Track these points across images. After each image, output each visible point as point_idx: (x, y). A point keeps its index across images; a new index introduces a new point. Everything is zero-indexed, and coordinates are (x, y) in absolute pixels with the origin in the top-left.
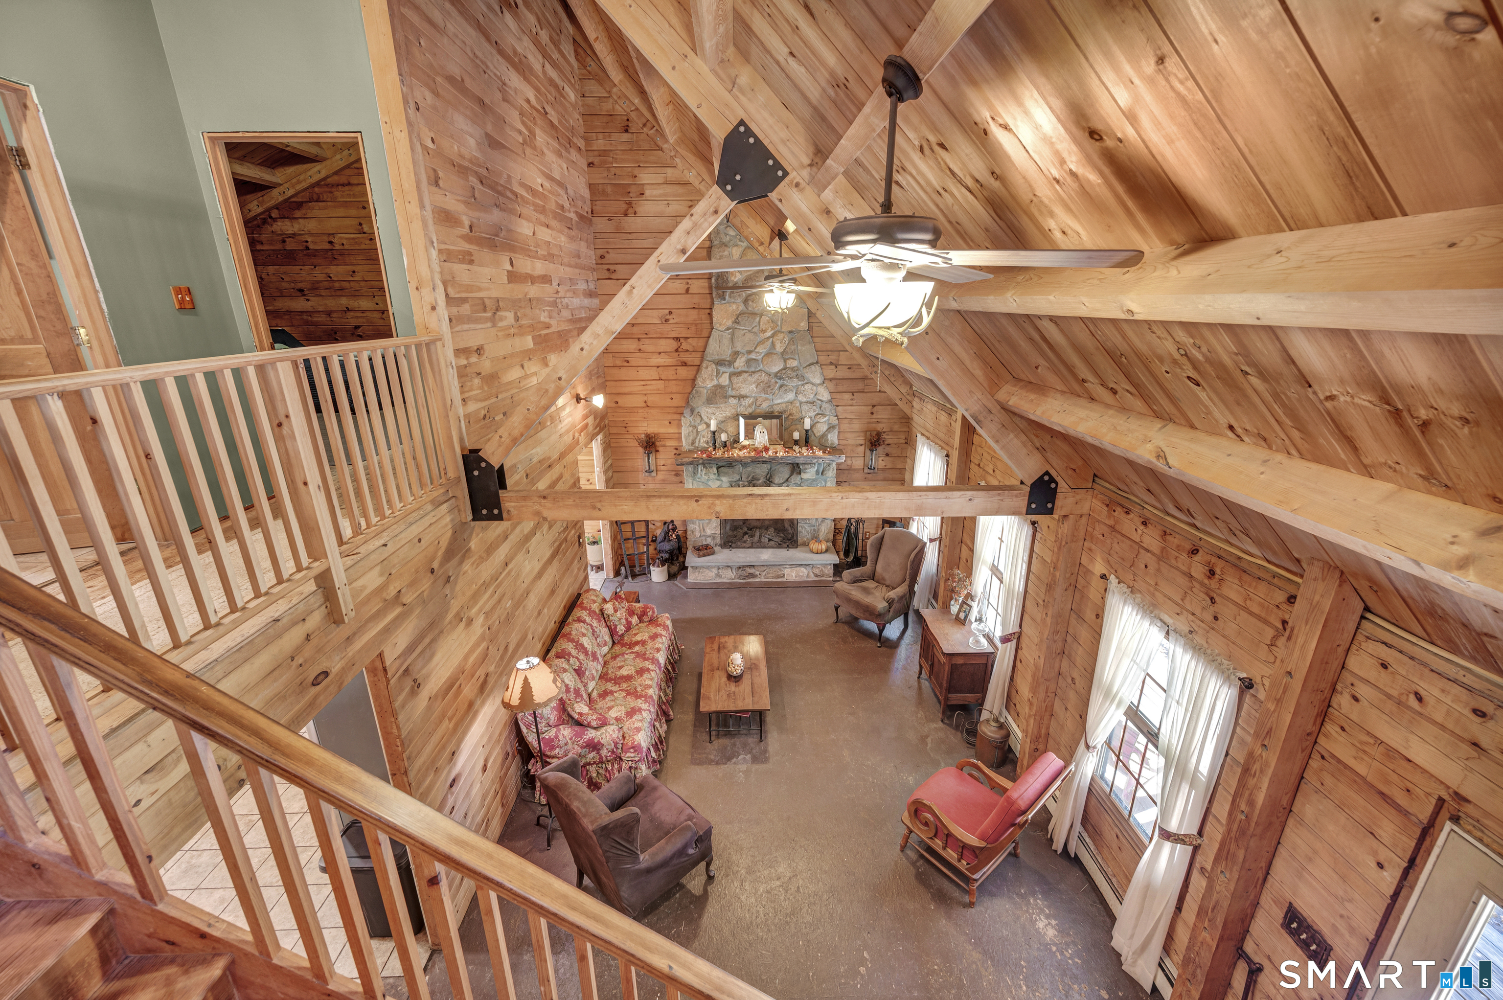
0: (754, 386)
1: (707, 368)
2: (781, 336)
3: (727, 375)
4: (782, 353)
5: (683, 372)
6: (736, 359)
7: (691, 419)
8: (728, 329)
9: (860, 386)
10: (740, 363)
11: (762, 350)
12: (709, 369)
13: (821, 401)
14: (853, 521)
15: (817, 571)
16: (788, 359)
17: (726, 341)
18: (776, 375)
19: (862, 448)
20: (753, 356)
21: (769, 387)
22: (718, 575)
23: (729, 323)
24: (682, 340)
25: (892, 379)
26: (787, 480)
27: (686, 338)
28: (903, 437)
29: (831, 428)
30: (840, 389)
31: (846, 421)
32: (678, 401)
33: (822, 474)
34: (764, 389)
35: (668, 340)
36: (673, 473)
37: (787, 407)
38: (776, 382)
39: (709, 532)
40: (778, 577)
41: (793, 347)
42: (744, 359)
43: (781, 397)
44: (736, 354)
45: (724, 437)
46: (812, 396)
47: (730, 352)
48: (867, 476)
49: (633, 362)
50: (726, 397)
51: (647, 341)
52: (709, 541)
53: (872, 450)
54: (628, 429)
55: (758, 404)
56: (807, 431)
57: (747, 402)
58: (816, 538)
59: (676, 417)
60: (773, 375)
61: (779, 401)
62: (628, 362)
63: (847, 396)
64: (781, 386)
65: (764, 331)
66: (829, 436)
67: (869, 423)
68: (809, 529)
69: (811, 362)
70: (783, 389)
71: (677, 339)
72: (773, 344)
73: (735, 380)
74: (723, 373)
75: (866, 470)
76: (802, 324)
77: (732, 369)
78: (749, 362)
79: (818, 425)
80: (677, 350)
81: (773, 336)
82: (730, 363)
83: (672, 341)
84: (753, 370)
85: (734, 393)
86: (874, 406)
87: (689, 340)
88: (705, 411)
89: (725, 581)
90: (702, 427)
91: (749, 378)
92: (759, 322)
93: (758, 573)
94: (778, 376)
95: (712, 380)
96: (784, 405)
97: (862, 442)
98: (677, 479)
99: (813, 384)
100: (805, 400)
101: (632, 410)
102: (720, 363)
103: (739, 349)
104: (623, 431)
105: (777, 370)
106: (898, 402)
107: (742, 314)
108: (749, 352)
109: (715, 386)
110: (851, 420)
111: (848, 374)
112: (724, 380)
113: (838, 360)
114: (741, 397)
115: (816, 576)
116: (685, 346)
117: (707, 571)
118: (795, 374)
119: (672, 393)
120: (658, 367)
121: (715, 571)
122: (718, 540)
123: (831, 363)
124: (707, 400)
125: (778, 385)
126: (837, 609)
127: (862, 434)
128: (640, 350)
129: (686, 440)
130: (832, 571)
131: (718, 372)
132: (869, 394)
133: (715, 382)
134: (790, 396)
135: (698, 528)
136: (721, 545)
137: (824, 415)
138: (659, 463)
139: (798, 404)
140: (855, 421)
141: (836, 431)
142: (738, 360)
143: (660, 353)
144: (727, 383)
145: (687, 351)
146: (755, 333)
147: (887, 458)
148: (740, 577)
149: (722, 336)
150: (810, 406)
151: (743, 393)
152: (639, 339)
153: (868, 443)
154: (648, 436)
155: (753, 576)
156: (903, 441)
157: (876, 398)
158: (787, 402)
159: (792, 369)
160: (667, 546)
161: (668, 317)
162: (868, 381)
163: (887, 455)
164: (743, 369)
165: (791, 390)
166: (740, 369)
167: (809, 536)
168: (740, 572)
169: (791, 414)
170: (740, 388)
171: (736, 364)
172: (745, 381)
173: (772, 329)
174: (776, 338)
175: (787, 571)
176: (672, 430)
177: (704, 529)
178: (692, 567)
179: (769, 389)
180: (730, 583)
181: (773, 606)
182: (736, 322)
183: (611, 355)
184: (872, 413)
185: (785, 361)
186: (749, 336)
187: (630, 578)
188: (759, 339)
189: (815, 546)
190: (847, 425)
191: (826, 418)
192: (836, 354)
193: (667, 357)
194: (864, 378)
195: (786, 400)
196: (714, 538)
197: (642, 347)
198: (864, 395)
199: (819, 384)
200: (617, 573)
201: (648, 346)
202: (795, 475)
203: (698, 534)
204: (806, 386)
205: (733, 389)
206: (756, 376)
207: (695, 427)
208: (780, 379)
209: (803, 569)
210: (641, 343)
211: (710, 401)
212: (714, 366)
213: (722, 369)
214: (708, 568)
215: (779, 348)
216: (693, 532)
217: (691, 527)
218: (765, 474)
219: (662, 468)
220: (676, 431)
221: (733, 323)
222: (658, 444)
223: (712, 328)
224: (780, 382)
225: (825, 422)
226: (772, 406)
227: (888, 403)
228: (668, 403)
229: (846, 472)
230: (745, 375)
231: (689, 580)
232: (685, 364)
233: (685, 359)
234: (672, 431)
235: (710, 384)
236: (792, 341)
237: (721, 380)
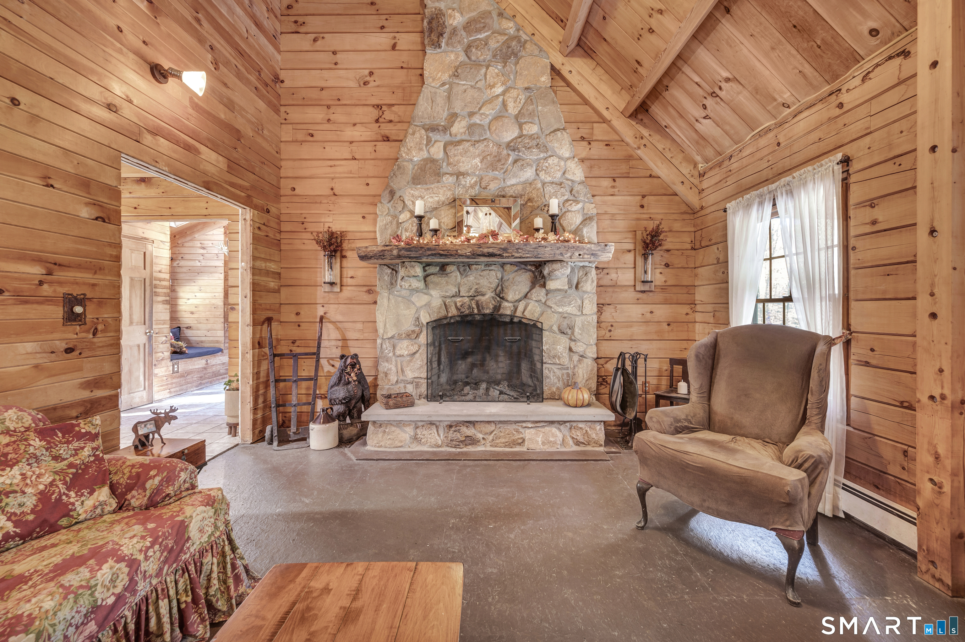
0: (477, 161)
1: (413, 134)
2: (514, 93)
3: (442, 144)
4: (516, 117)
5: (384, 149)
6: (453, 122)
7: (389, 205)
8: (443, 84)
9: (623, 168)
10: (459, 128)
11: (489, 111)
12: (417, 135)
13: (572, 181)
14: (627, 356)
15: (579, 436)
16: (525, 123)
17: (440, 101)
18: (508, 145)
19: (630, 257)
20: (476, 119)
21: (499, 160)
22: (415, 438)
23: (446, 77)
24: (384, 108)
25: (669, 155)
26: (526, 296)
27: (391, 105)
28: (689, 240)
29: (587, 220)
30: (596, 172)
31: (607, 217)
32: (376, 186)
33: (577, 287)
34: (492, 165)
35: (366, 109)
36: (365, 289)
37: (524, 189)
38: (509, 155)
39: (410, 375)
40: (515, 443)
41: (531, 108)
42: (464, 123)
43: (515, 176)
44: (453, 116)
45: (433, 224)
46: (559, 174)
47: (445, 114)
48: (640, 295)
49: (318, 136)
50: (438, 175)
51: (339, 110)
52: (410, 389)
53: (645, 257)
54: (306, 225)
55: (483, 184)
56: (553, 216)
57: (469, 181)
58: (571, 384)
59: (371, 209)
60: (504, 146)
61: (513, 181)
62: (312, 136)
63: (606, 183)
64: (515, 161)
65: (492, 86)
66: (585, 230)
67: (638, 219)
68: (559, 373)
69: (555, 127)
70: (519, 164)
71: (379, 107)
72: (504, 104)
73: (452, 151)
74: (435, 141)
75: (639, 287)
76: (543, 79)
77: (447, 138)
78: (471, 127)
79: (569, 215)
80: (377, 121)
81: (504, 93)
82: (445, 129)
83: (371, 109)
84: (477, 138)
85: (450, 169)
86: (644, 197)
87: (394, 108)
88: (408, 193)
89: (425, 448)
90: (404, 216)
91: (471, 149)
92: (486, 74)
93: (480, 436)
94: (511, 146)
95: (421, 149)
96: (520, 188)
97: (631, 246)
98: (367, 298)
99: (560, 158)
100: (549, 179)
101: (315, 200)
102: (433, 128)
103: (457, 110)
104: (300, 228)
105: (509, 139)
106: (679, 189)
107: (462, 64)
108: (471, 114)
109: (424, 160)
110: (613, 217)
111: (605, 152)
112: (437, 152)
113: (592, 134)
114: (459, 175)
115: (578, 443)
116: (388, 115)
117: (398, 431)
118: (535, 143)
119: (368, 177)
120: (351, 142)
121: (410, 430)
122: (423, 389)
123: (583, 139)
124: (413, 179)
125: (511, 160)
126: (642, 493)
127: (630, 235)
128: (329, 120)
129: (381, 234)
130: (602, 437)
131: (429, 140)
132: (636, 180)
133: (425, 154)
134: (529, 174)
135: (394, 369)
136: (427, 397)
137: (577, 202)
138: (345, 275)
139: (539, 185)
140: (618, 217)
141: (594, 224)
142: (456, 125)
143: (355, 125)
144: (441, 155)
145: (391, 121)
146: (479, 89)
147: (667, 270)
148: (451, 443)
149: (435, 93)
150: (557, 188)
151: (462, 170)
152: (328, 107)
153: (640, 247)
154: (332, 235)
155: (472, 441)
156: (689, 246)
157: (646, 185)
158: (524, 183)
159: (531, 137)
160: (341, 393)
161: (368, 78)
162: (634, 162)
163: (667, 265)
164: (464, 137)
165: (528, 165)
166: (459, 138)
167: (560, 385)
168: (451, 434)
169: (530, 200)
170: (458, 162)
171: (454, 130)
172: (466, 151)
173: (503, 84)
174: (507, 95)
175: (528, 434)
176: (366, 227)
177: (402, 371)
178: (374, 422)
179: (499, 165)
180: (434, 453)
181: (503, 491)
182: (456, 75)
183: (290, 127)
184: (642, 206)
185: (521, 127)
186: (471, 93)
187: (275, 443)
188: (485, 98)
189: (570, 395)
190: (608, 222)
191: (580, 206)
192: (588, 126)
193: (364, 129)
194: (629, 158)
195: (522, 180)
196: (417, 386)
197: (332, 117)
198: (629, 179)
199: (568, 159)
200: (259, 438)
201: (339, 115)
202: (537, 288)
203: (393, 378)
204: (550, 161)
205: (449, 164)
206: (481, 146)
207: (395, 217)
208: (514, 150)
209: (554, 430)
210: (331, 111)
211: (417, 180)
212: (423, 132)
213: (434, 136)
214: (400, 424)
215: (513, 109)
216: (386, 374)
217: (384, 366)
218: (494, 286)
219: (350, 281)
220: (371, 229)
221: (450, 77)
222: (345, 245)
223: (424, 83)
224: (513, 156)
225: (578, 211)
226: (503, 189)
227: (663, 191)
228: (364, 190)
229: (610, 289)
230: (467, 144)
231: (370, 448)
232: (387, 139)
233: (387, 133)
234: (366, 229)
235: (417, 157)
236: (529, 100)
237: (432, 150)
